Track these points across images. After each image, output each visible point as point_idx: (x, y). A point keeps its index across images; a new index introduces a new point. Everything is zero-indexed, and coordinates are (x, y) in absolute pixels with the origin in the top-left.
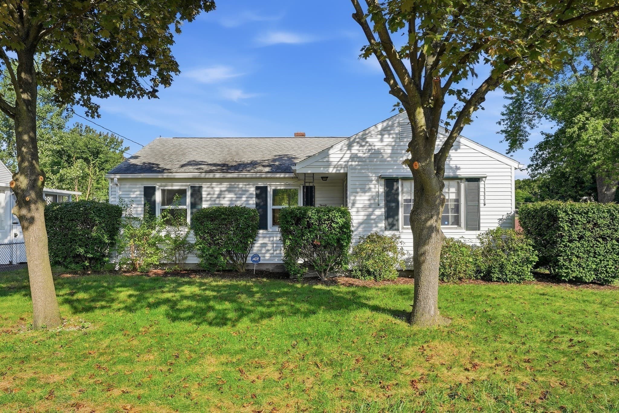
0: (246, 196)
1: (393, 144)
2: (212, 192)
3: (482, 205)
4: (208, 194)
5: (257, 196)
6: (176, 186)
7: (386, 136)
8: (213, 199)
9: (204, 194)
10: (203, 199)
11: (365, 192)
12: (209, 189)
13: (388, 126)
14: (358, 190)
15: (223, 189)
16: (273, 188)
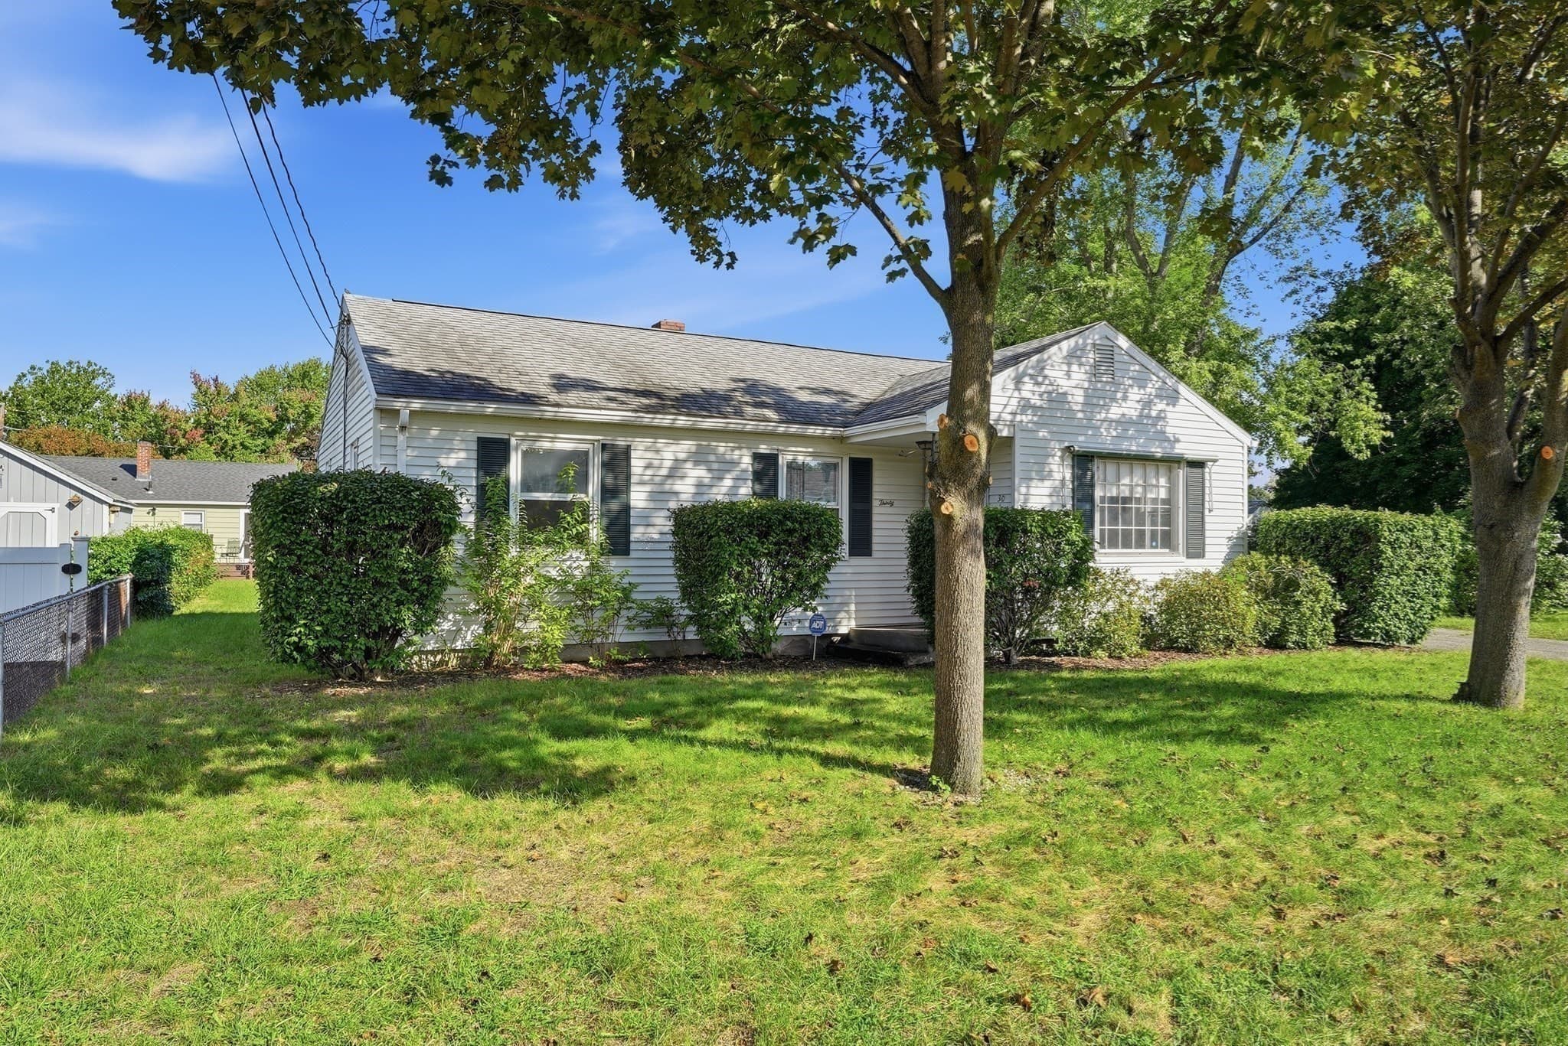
0: (734, 474)
1: (1086, 385)
2: (656, 463)
3: (1207, 512)
4: (648, 467)
5: (758, 476)
6: (565, 443)
7: (1075, 368)
8: (657, 479)
9: (637, 465)
10: (634, 479)
11: (1042, 479)
12: (649, 455)
13: (1076, 348)
14: (1034, 474)
15: (682, 456)
16: (790, 458)
